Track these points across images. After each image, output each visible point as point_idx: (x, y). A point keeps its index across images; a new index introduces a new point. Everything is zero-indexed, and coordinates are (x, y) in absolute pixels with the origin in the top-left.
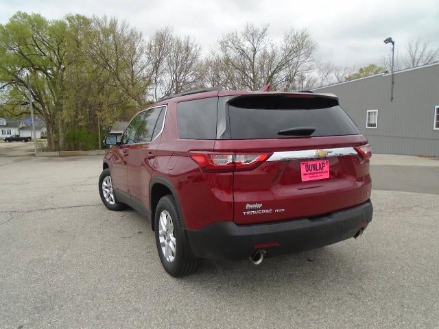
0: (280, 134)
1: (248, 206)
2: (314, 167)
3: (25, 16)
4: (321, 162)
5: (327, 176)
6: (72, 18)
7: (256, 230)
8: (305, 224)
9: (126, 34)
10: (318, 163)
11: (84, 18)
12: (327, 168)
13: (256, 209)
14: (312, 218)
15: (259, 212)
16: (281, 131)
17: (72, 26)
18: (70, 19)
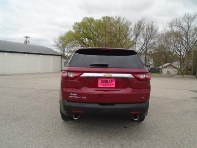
0: (90, 65)
1: (71, 94)
2: (106, 81)
3: (87, 18)
4: (110, 79)
5: (114, 86)
6: (105, 18)
7: (73, 104)
8: (97, 106)
9: (124, 22)
10: (109, 80)
11: (109, 18)
12: (114, 82)
13: (74, 96)
14: (101, 104)
15: (75, 97)
16: (91, 64)
17: (104, 21)
18: (104, 18)
